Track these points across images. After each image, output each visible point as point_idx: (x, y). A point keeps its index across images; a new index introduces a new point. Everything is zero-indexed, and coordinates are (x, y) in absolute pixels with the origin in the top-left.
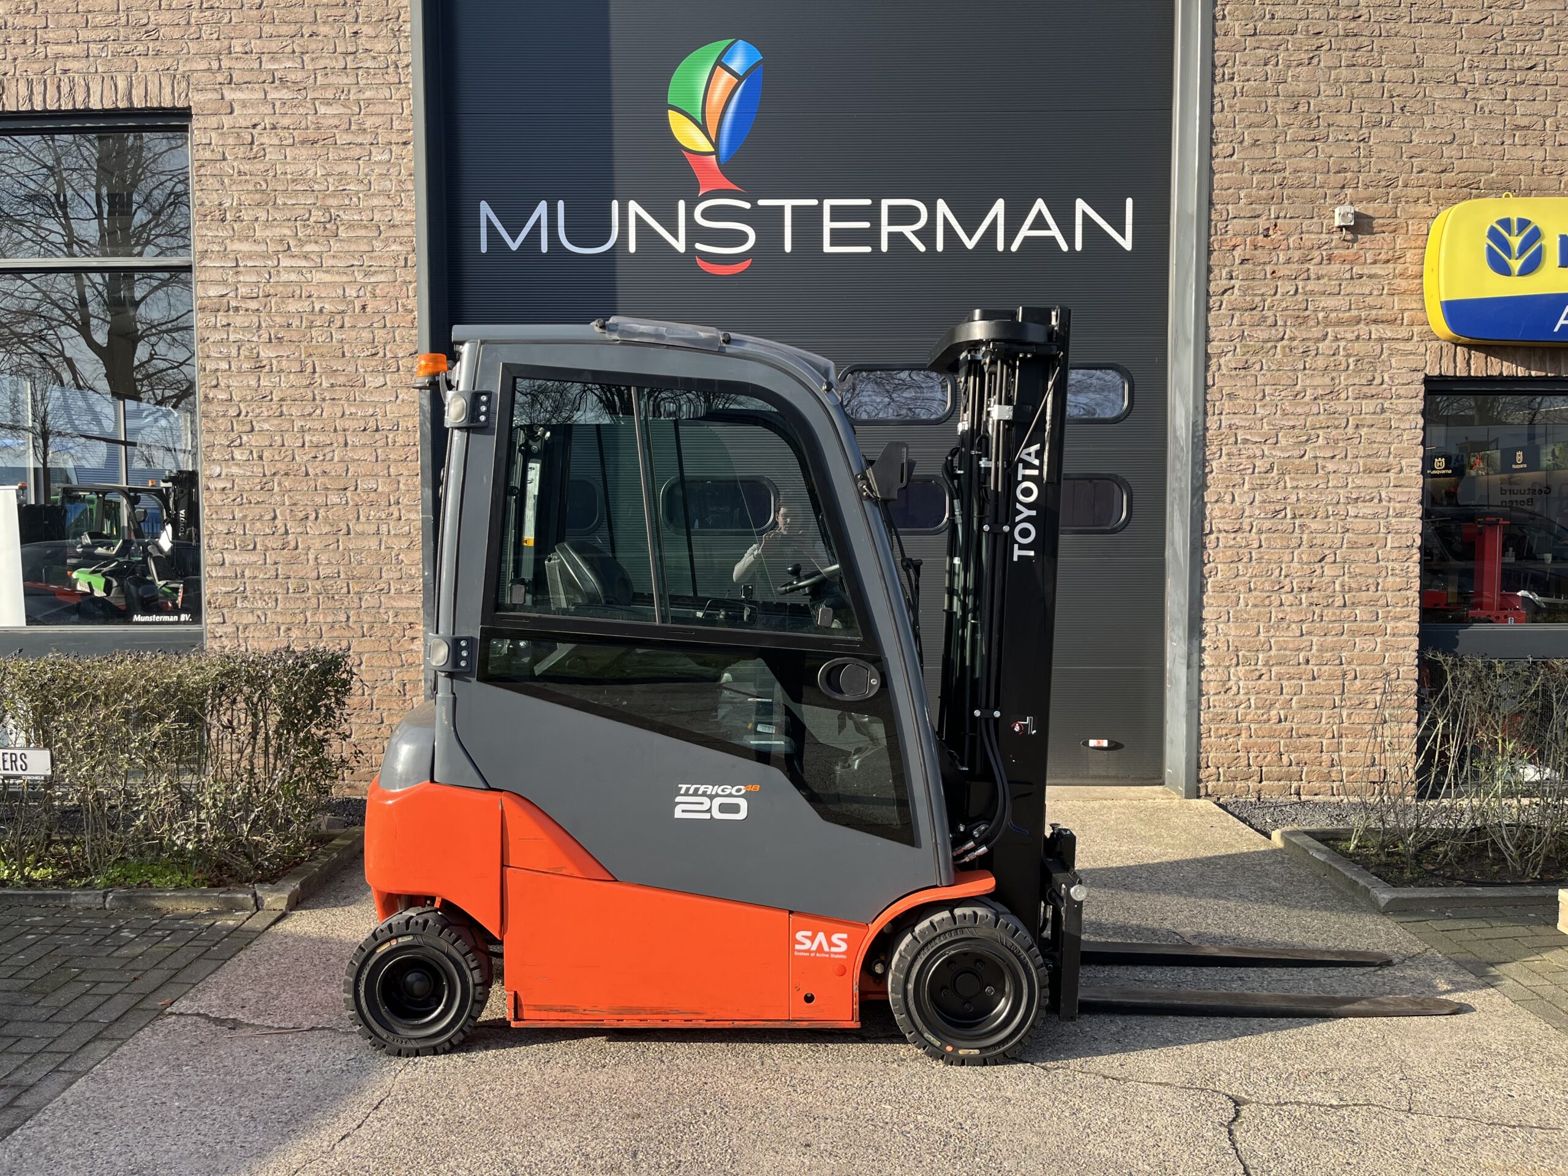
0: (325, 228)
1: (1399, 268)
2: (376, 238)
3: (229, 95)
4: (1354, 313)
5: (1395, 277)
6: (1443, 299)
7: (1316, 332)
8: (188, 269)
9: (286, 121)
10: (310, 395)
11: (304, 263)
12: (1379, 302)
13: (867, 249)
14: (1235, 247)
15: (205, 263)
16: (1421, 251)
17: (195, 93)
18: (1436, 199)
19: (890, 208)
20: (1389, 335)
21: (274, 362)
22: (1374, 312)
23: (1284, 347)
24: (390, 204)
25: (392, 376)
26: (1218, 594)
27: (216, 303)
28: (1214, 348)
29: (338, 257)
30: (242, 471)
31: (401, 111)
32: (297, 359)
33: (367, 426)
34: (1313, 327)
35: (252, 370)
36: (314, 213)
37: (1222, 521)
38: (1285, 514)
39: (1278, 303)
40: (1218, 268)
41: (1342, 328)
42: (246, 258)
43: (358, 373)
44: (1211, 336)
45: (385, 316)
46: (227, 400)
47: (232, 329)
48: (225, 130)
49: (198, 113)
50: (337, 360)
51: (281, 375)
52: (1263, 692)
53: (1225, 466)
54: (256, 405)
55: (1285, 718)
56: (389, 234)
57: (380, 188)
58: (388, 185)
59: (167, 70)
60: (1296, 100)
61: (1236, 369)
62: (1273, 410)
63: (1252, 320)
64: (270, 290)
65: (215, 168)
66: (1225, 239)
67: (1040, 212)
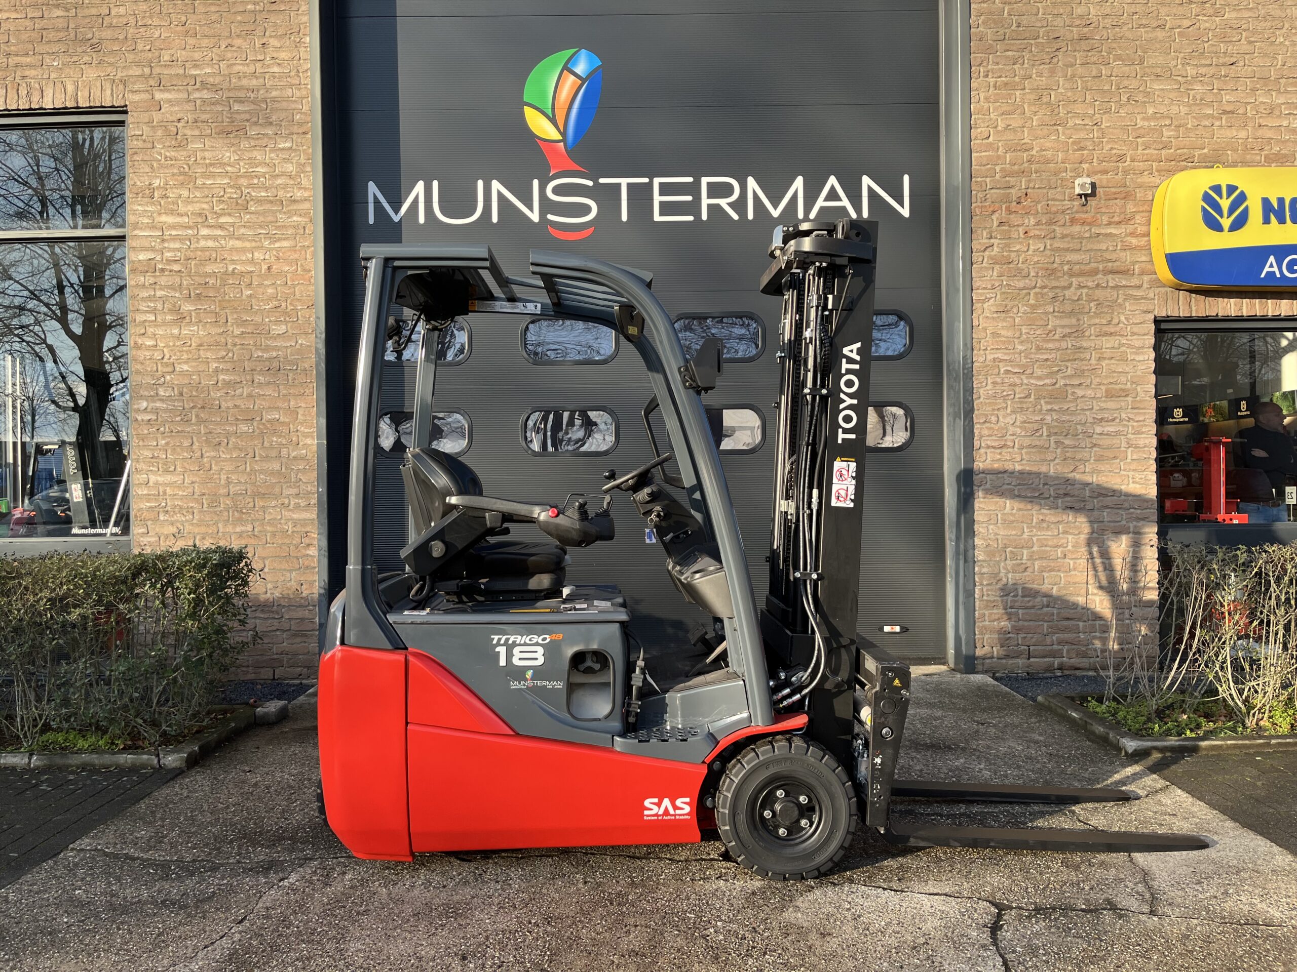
0: (237, 203)
1: (1130, 228)
2: (280, 211)
3: (158, 96)
4: (1093, 265)
5: (1126, 235)
6: (1168, 252)
7: (1063, 282)
8: (122, 238)
9: (204, 117)
10: (223, 340)
11: (219, 232)
12: (1114, 256)
13: (691, 218)
14: (994, 212)
15: (136, 232)
16: (1147, 214)
17: (130, 95)
18: (1158, 171)
19: (709, 184)
20: (1124, 283)
21: (193, 314)
22: (1110, 264)
23: (1036, 294)
24: (292, 183)
25: (292, 324)
26: (988, 500)
27: (145, 266)
28: (979, 295)
29: (249, 227)
30: (165, 405)
31: (301, 107)
32: (212, 312)
33: (271, 366)
34: (1061, 277)
35: (175, 321)
36: (228, 191)
37: (990, 438)
38: (1042, 432)
39: (1031, 258)
40: (980, 230)
41: (1085, 278)
42: (171, 229)
43: (264, 322)
44: (976, 285)
45: (288, 275)
46: (154, 346)
47: (158, 287)
48: (154, 124)
49: (132, 110)
50: (247, 312)
51: (199, 325)
52: (1029, 582)
53: (991, 392)
54: (178, 350)
55: (1048, 604)
56: (291, 208)
57: (283, 169)
58: (290, 168)
59: (108, 75)
60: (1041, 92)
61: (997, 312)
62: (1030, 346)
63: (1010, 272)
64: (191, 255)
65: (146, 155)
66: (986, 205)
67: (833, 186)
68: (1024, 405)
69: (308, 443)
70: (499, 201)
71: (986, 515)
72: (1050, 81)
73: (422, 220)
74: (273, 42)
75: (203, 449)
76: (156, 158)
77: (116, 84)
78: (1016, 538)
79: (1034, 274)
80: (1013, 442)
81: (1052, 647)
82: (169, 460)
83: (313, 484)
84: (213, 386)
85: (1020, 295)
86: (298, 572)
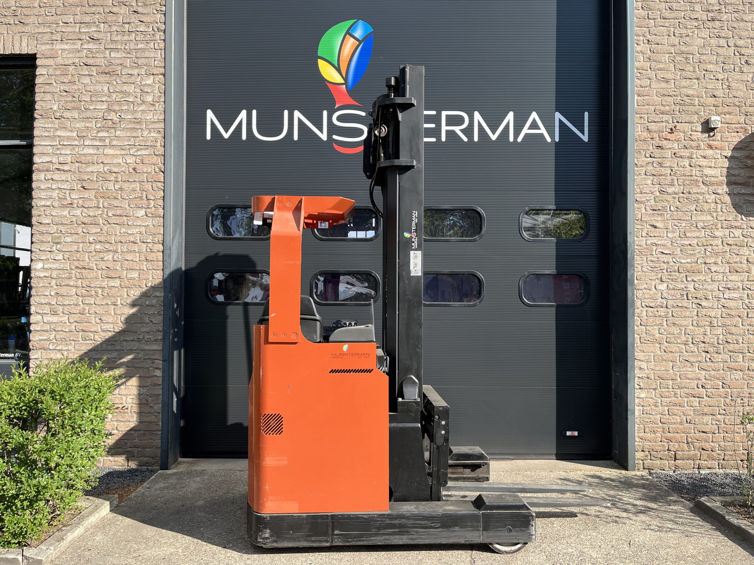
0: (111, 123)
1: (747, 153)
2: (141, 129)
3: (59, 46)
4: (722, 178)
5: (744, 158)
7: (701, 190)
10: (98, 221)
11: (99, 143)
13: (434, 140)
14: (652, 139)
17: (40, 46)
19: (447, 116)
21: (78, 201)
23: (681, 197)
24: (150, 109)
25: (148, 210)
26: (646, 345)
27: (44, 166)
28: (640, 198)
29: (119, 140)
30: (55, 267)
31: (159, 56)
32: (91, 200)
33: (132, 239)
34: (699, 186)
35: (64, 206)
36: (105, 114)
37: (647, 300)
38: (685, 297)
39: (678, 172)
40: (642, 151)
41: (716, 187)
42: (63, 140)
43: (128, 208)
44: (638, 191)
45: (146, 175)
46: (49, 224)
47: (53, 182)
48: (55, 67)
49: (40, 57)
50: (116, 201)
51: (81, 209)
52: (675, 405)
53: (648, 267)
54: (66, 227)
55: (689, 421)
56: (150, 127)
57: (145, 100)
58: (149, 98)
59: (23, 32)
60: (685, 56)
61: (653, 210)
62: (677, 234)
63: (663, 181)
64: (76, 159)
65: (48, 88)
66: (645, 134)
67: (534, 119)
68: (671, 277)
69: (158, 295)
70: (299, 125)
71: (644, 356)
72: (690, 48)
73: (244, 137)
74: (140, 10)
75: (80, 299)
76: (55, 91)
77: (29, 38)
78: (666, 372)
79: (680, 183)
80: (663, 303)
81: (691, 453)
82: (56, 306)
83: (160, 325)
84: (90, 254)
85: (669, 198)
86: (147, 388)
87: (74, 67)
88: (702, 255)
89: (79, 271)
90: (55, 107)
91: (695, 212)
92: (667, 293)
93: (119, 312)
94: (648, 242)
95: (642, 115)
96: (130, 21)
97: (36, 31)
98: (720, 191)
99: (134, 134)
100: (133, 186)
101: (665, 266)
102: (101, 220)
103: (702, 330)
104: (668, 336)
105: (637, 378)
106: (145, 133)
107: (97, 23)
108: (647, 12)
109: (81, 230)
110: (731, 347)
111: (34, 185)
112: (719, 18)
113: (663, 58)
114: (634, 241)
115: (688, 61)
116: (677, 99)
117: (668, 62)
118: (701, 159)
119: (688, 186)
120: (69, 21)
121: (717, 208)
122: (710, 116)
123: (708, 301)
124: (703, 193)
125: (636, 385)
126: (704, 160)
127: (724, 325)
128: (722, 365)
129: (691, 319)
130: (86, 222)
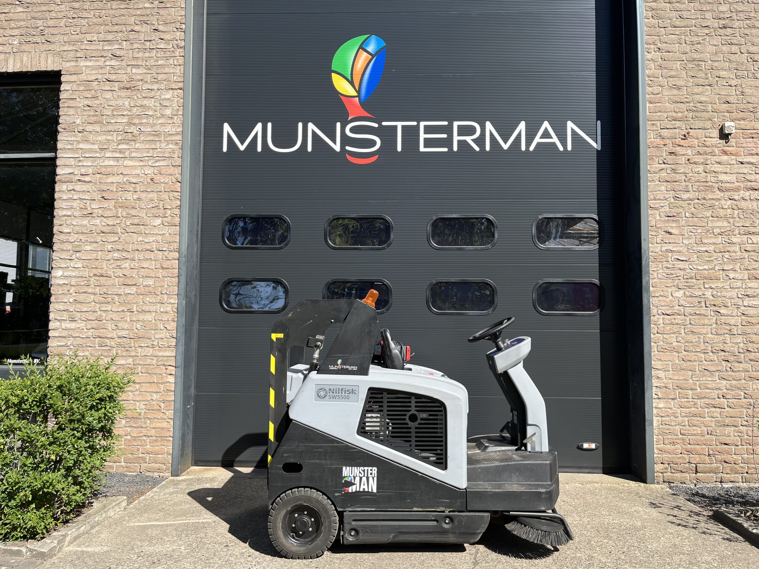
0: (131, 136)
2: (160, 141)
3: (83, 63)
7: (717, 196)
8: (55, 159)
10: (117, 230)
11: (118, 155)
13: (446, 150)
14: (664, 145)
15: (63, 155)
19: (459, 126)
21: (97, 211)
22: (749, 184)
23: (697, 204)
24: (169, 122)
25: (165, 219)
26: (663, 353)
27: (66, 178)
28: (654, 204)
29: (138, 152)
30: (74, 274)
31: (178, 71)
32: (111, 210)
33: (149, 248)
34: (715, 192)
35: (85, 216)
36: (126, 127)
37: (663, 308)
38: (703, 304)
39: (692, 178)
40: (655, 158)
41: (732, 193)
42: (85, 153)
43: (145, 217)
44: (652, 197)
45: (163, 185)
46: (69, 233)
47: (74, 192)
48: (79, 82)
49: (65, 73)
50: (134, 210)
51: (101, 218)
52: (695, 415)
53: (664, 274)
54: (85, 236)
55: (710, 432)
56: (168, 139)
57: (164, 113)
58: (168, 112)
59: (50, 50)
60: (696, 63)
61: (668, 216)
62: (692, 241)
63: (677, 188)
64: (98, 170)
65: (71, 103)
66: (658, 140)
67: (546, 128)
68: (688, 284)
69: (172, 301)
70: (313, 136)
71: (661, 365)
72: (702, 55)
73: (259, 149)
74: (161, 28)
75: (98, 305)
76: (78, 106)
77: (55, 56)
78: (685, 382)
79: (694, 189)
80: (681, 311)
81: (712, 465)
82: (75, 312)
83: (174, 331)
84: (108, 261)
85: (685, 204)
86: (160, 394)
87: (96, 83)
88: (719, 262)
89: (97, 278)
90: (78, 121)
91: (711, 218)
92: (684, 300)
93: (134, 319)
94: (664, 249)
95: (654, 122)
96: (151, 39)
97: (62, 49)
98: (736, 197)
99: (153, 146)
100: (151, 196)
101: (682, 273)
102: (119, 229)
103: (722, 338)
104: (686, 344)
105: (654, 388)
106: (163, 145)
107: (120, 41)
108: (657, 21)
109: (100, 238)
110: (752, 356)
111: (56, 196)
112: (731, 25)
113: (674, 66)
114: (649, 247)
115: (700, 68)
116: (689, 106)
117: (679, 70)
118: (716, 165)
119: (703, 192)
120: (93, 39)
121: (734, 214)
122: (724, 122)
123: (726, 308)
124: (719, 200)
125: (654, 394)
126: (719, 165)
127: (744, 334)
128: (743, 374)
129: (710, 327)
130: (105, 231)
